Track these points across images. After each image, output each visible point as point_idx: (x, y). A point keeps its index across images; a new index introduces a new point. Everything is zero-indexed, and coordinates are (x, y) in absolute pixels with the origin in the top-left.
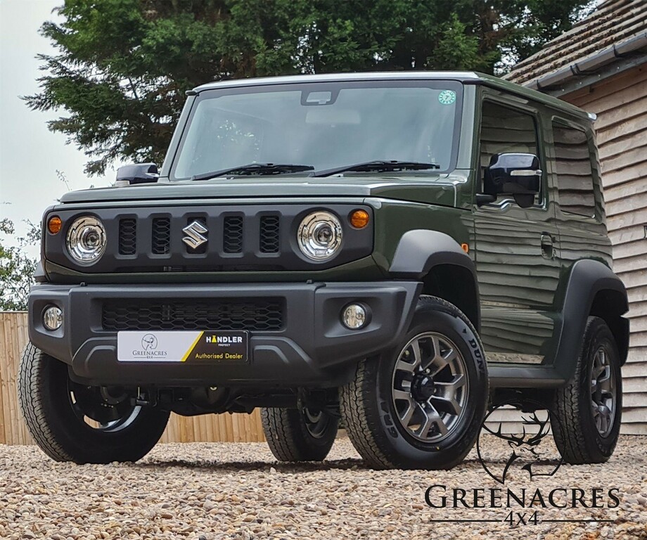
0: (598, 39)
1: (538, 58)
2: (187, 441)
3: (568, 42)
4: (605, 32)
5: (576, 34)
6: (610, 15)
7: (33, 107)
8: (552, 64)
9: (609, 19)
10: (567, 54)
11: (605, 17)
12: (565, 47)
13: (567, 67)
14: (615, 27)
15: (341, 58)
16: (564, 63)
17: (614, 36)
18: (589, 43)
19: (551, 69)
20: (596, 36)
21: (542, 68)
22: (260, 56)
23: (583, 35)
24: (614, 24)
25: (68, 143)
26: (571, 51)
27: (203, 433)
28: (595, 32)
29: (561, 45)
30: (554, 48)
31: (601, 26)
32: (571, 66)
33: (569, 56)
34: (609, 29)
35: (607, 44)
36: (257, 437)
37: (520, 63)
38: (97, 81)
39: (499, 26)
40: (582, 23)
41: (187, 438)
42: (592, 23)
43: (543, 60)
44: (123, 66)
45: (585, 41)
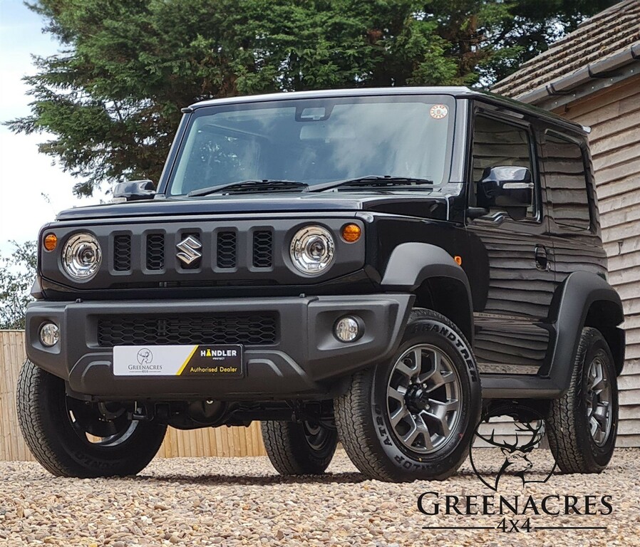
0: (573, 60)
1: (515, 79)
2: (172, 456)
3: (544, 62)
4: (580, 53)
5: (552, 55)
6: (585, 36)
7: (16, 131)
8: (528, 84)
9: (584, 40)
10: (543, 74)
11: (581, 38)
12: (541, 67)
13: (542, 86)
14: (590, 48)
15: (321, 81)
16: (539, 83)
17: (589, 57)
18: (564, 64)
19: (528, 89)
20: (571, 56)
21: (518, 89)
22: (242, 78)
23: (558, 55)
24: (589, 45)
25: (54, 164)
26: (547, 72)
27: (187, 448)
28: (571, 53)
29: (537, 65)
30: (530, 68)
31: (576, 47)
32: (547, 87)
33: (545, 77)
34: (584, 50)
35: (582, 64)
36: (240, 452)
37: (496, 84)
38: (81, 104)
39: (477, 47)
40: (558, 44)
41: (171, 453)
42: (567, 44)
43: (519, 81)
44: (105, 89)
45: (561, 61)
